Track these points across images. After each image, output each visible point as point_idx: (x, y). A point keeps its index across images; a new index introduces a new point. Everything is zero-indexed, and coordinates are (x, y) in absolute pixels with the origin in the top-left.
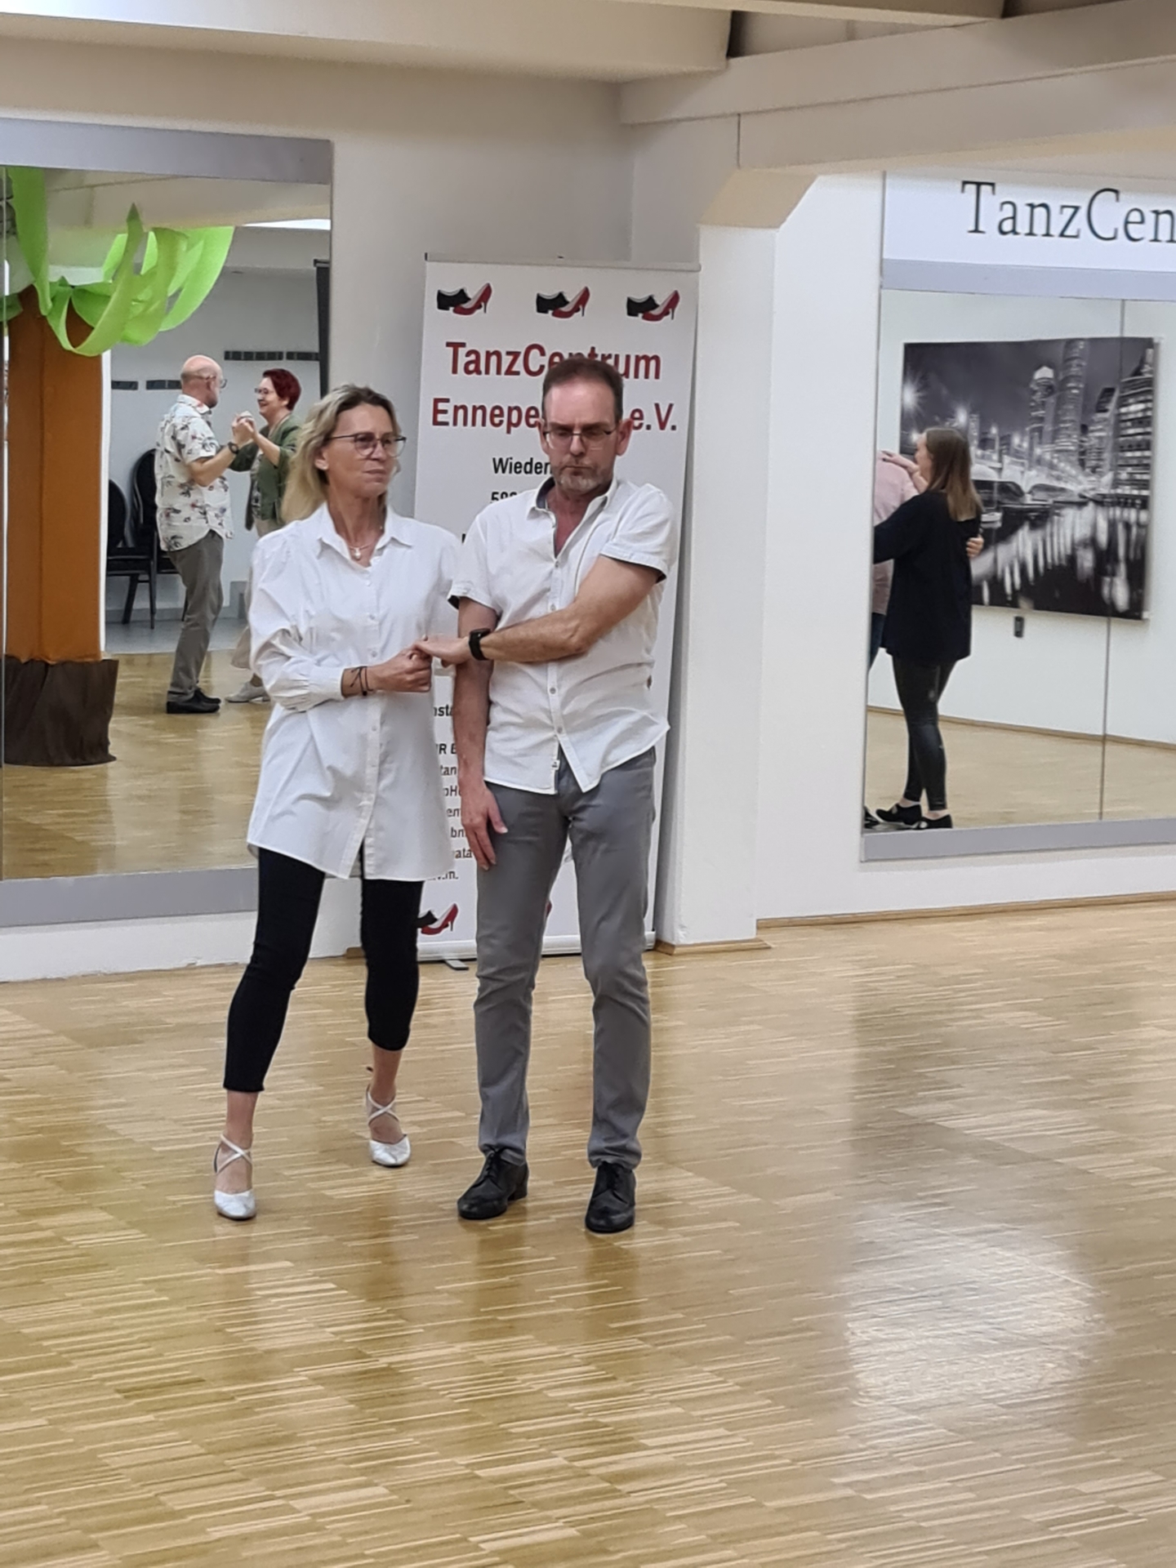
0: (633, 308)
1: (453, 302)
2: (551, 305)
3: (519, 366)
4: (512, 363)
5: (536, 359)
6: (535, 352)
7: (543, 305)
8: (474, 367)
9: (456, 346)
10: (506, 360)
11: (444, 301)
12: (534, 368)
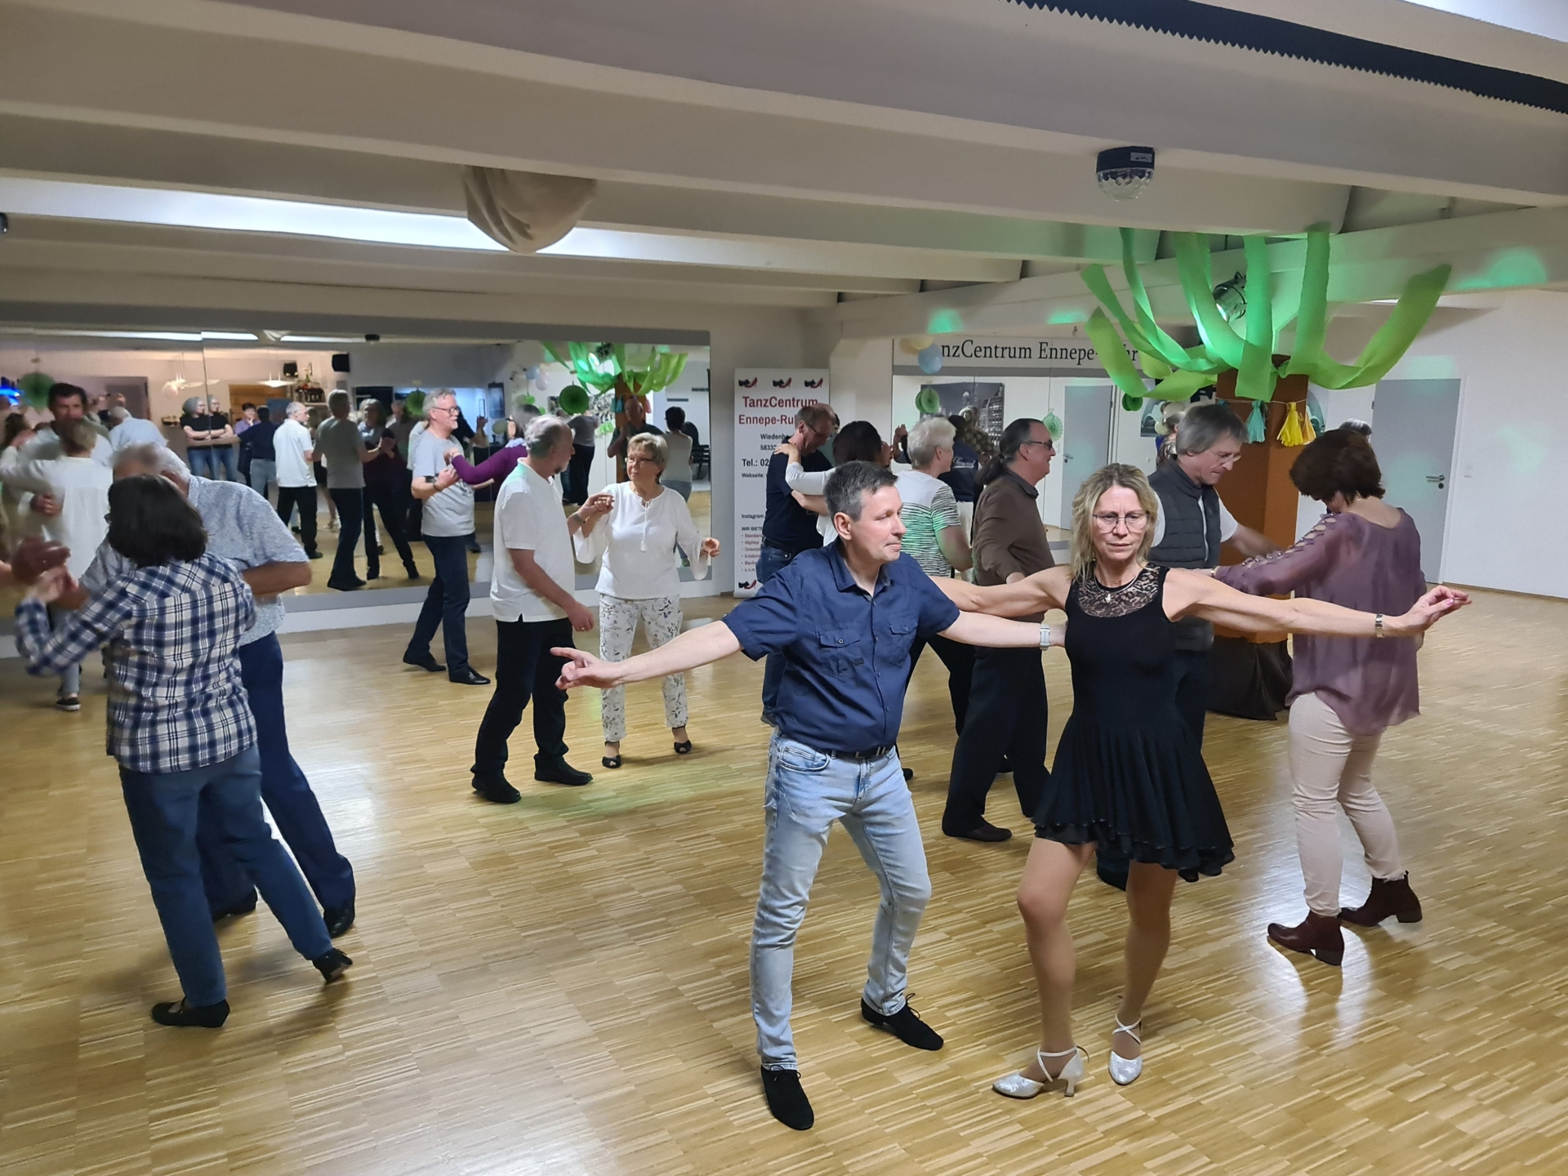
0: (807, 384)
1: (744, 383)
2: (778, 384)
3: (768, 404)
4: (767, 403)
5: (774, 402)
6: (773, 400)
7: (775, 384)
8: (753, 404)
9: (746, 398)
10: (763, 403)
11: (741, 383)
12: (773, 404)
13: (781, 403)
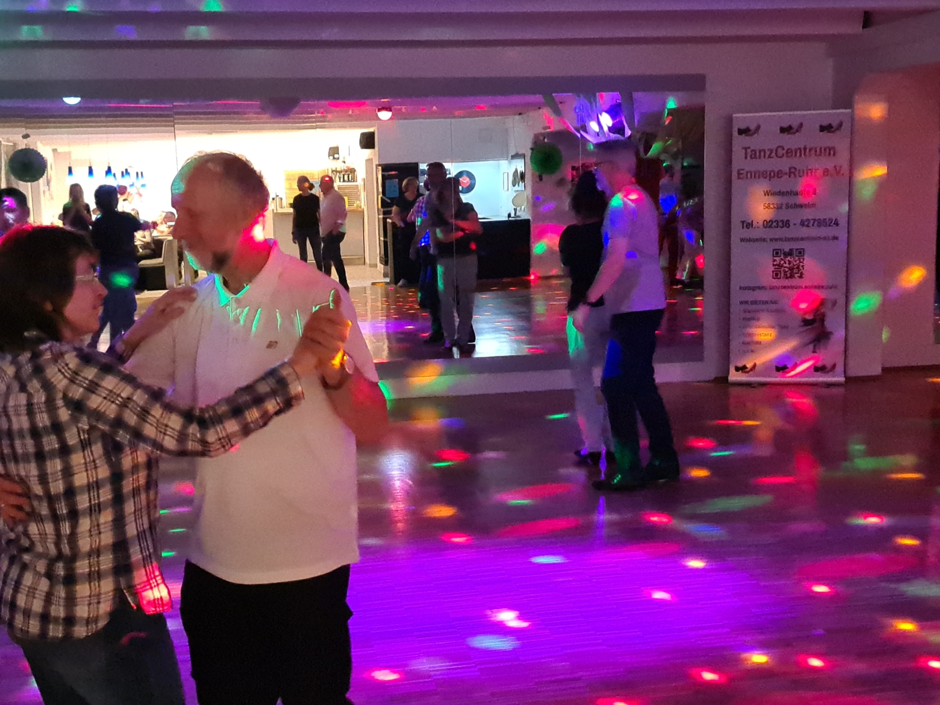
0: (822, 128)
1: (745, 131)
2: (786, 130)
4: (770, 154)
6: (780, 149)
7: (783, 130)
8: (754, 156)
12: (780, 154)
13: (789, 153)
